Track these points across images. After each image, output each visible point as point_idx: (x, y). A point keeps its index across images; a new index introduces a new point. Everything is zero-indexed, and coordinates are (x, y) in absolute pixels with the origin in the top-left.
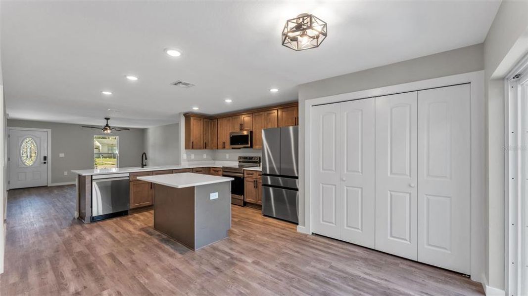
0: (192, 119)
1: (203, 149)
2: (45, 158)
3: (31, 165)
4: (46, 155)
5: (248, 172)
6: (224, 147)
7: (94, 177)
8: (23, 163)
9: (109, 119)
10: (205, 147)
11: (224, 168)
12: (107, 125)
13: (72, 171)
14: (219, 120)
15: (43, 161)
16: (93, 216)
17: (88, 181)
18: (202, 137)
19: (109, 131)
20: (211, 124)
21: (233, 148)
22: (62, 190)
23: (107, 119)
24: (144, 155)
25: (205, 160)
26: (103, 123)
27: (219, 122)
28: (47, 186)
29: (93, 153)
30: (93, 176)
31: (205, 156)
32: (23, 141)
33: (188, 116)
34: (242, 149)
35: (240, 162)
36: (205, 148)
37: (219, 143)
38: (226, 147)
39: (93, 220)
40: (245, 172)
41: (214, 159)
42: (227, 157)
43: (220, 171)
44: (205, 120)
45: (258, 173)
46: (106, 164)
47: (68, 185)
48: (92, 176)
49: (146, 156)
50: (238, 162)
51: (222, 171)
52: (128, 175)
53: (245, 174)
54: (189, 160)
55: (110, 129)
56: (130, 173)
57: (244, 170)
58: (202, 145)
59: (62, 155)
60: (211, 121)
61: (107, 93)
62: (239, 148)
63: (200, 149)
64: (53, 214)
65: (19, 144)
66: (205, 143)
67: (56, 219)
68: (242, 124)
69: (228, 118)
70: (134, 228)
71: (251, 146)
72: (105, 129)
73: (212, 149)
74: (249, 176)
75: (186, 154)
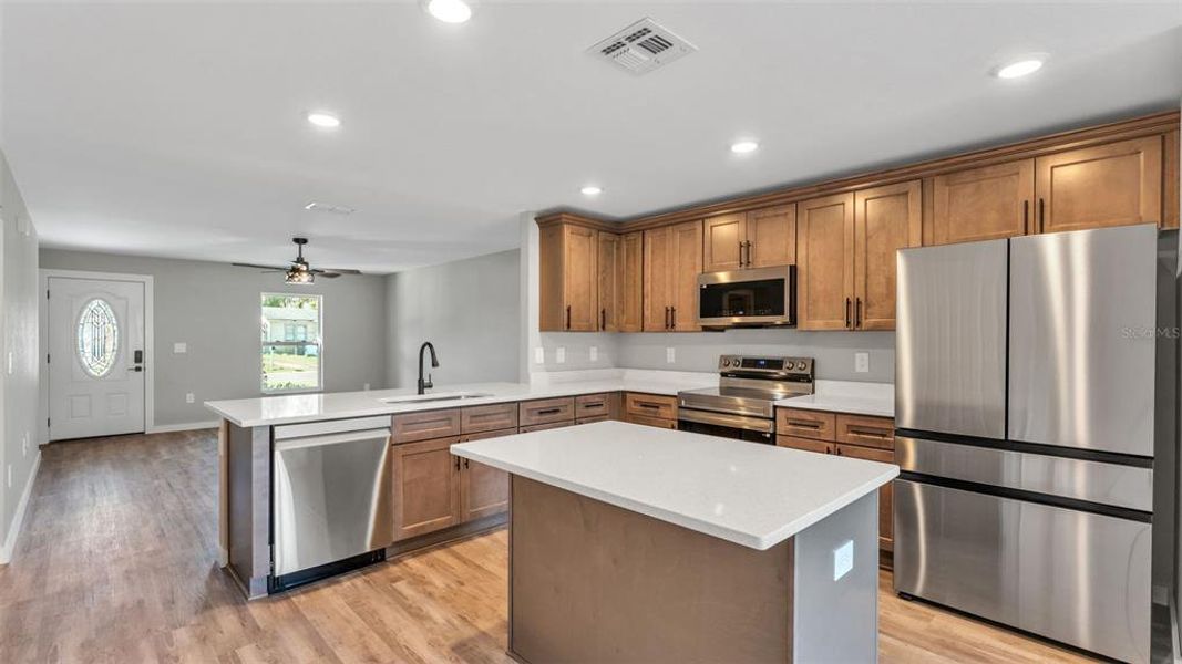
0: (567, 230)
1: (595, 330)
2: (139, 356)
3: (104, 376)
4: (142, 349)
5: (795, 415)
6: (669, 324)
7: (279, 433)
9: (305, 241)
10: (602, 324)
11: (680, 396)
12: (300, 260)
13: (206, 403)
16: (277, 575)
17: (259, 444)
19: (304, 278)
20: (619, 248)
21: (706, 329)
22: (181, 448)
24: (427, 350)
25: (596, 367)
27: (648, 240)
28: (143, 433)
29: (260, 341)
30: (276, 429)
31: (594, 355)
32: (83, 308)
33: (551, 223)
34: (728, 332)
35: (724, 375)
36: (601, 327)
38: (679, 325)
39: (278, 586)
40: (781, 413)
41: (620, 365)
43: (669, 405)
44: (603, 236)
45: (843, 422)
46: (282, 369)
47: (195, 433)
48: (271, 428)
49: (433, 354)
50: (719, 376)
51: (675, 407)
52: (387, 421)
53: (781, 421)
54: (550, 366)
55: (307, 271)
56: (393, 414)
57: (776, 408)
58: (592, 319)
59: (180, 348)
60: (618, 237)
63: (589, 330)
64: (150, 548)
65: (74, 318)
66: (603, 312)
67: (156, 571)
68: (748, 245)
69: (686, 227)
70: (431, 643)
71: (793, 322)
72: (295, 270)
73: (621, 332)
74: (797, 432)
75: (542, 349)
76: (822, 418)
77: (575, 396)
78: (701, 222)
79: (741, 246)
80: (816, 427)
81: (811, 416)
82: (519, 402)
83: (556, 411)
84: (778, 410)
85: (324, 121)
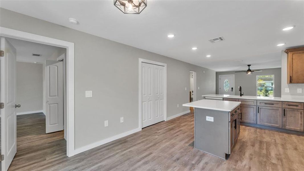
8: (224, 90)
15: (232, 90)
26: (246, 69)
54: (293, 94)
61: (209, 56)
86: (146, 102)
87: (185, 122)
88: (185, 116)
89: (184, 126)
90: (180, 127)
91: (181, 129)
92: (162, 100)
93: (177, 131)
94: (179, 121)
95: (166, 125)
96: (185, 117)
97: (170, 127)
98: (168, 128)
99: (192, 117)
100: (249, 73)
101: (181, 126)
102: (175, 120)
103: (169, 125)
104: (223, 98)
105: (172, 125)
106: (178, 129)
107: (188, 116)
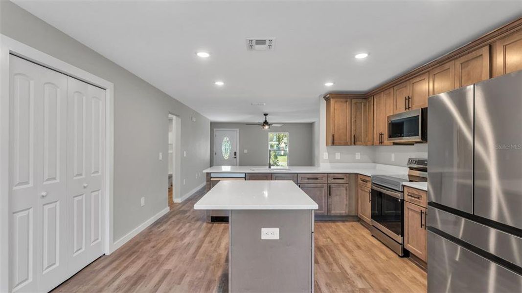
1: (351, 145)
2: (235, 153)
3: (227, 159)
5: (411, 191)
6: (381, 142)
8: (223, 157)
9: (267, 114)
10: (354, 141)
12: (266, 121)
14: (375, 96)
15: (234, 156)
18: (349, 127)
20: (365, 105)
21: (395, 144)
23: (266, 115)
25: (359, 162)
26: (262, 120)
27: (375, 99)
31: (358, 156)
32: (223, 140)
35: (410, 168)
36: (354, 143)
37: (375, 136)
38: (385, 142)
40: (406, 189)
41: (375, 162)
42: (393, 159)
44: (354, 101)
53: (406, 193)
54: (332, 161)
57: (404, 186)
58: (348, 140)
59: (246, 151)
60: (364, 101)
62: (412, 144)
63: (346, 144)
66: (354, 137)
68: (409, 98)
69: (387, 92)
73: (366, 145)
74: (412, 200)
75: (327, 154)
76: (422, 194)
77: (328, 173)
78: (392, 88)
79: (406, 99)
80: (418, 198)
81: (417, 192)
82: (297, 173)
83: (317, 179)
84: (405, 187)
85: (220, 84)
86: (31, 211)
87: (168, 241)
88: (162, 225)
89: (170, 255)
90: (162, 264)
91: (166, 267)
92: (96, 193)
93: (156, 279)
94: (152, 244)
95: (115, 269)
96: (162, 228)
97: (131, 272)
98: (126, 279)
99: (178, 224)
100: (267, 127)
101: (163, 258)
102: (137, 243)
103: (126, 267)
104: (245, 173)
105: (133, 262)
106: (158, 269)
107: (169, 223)
